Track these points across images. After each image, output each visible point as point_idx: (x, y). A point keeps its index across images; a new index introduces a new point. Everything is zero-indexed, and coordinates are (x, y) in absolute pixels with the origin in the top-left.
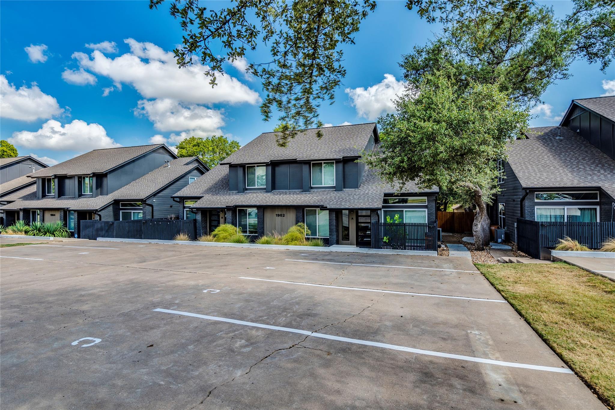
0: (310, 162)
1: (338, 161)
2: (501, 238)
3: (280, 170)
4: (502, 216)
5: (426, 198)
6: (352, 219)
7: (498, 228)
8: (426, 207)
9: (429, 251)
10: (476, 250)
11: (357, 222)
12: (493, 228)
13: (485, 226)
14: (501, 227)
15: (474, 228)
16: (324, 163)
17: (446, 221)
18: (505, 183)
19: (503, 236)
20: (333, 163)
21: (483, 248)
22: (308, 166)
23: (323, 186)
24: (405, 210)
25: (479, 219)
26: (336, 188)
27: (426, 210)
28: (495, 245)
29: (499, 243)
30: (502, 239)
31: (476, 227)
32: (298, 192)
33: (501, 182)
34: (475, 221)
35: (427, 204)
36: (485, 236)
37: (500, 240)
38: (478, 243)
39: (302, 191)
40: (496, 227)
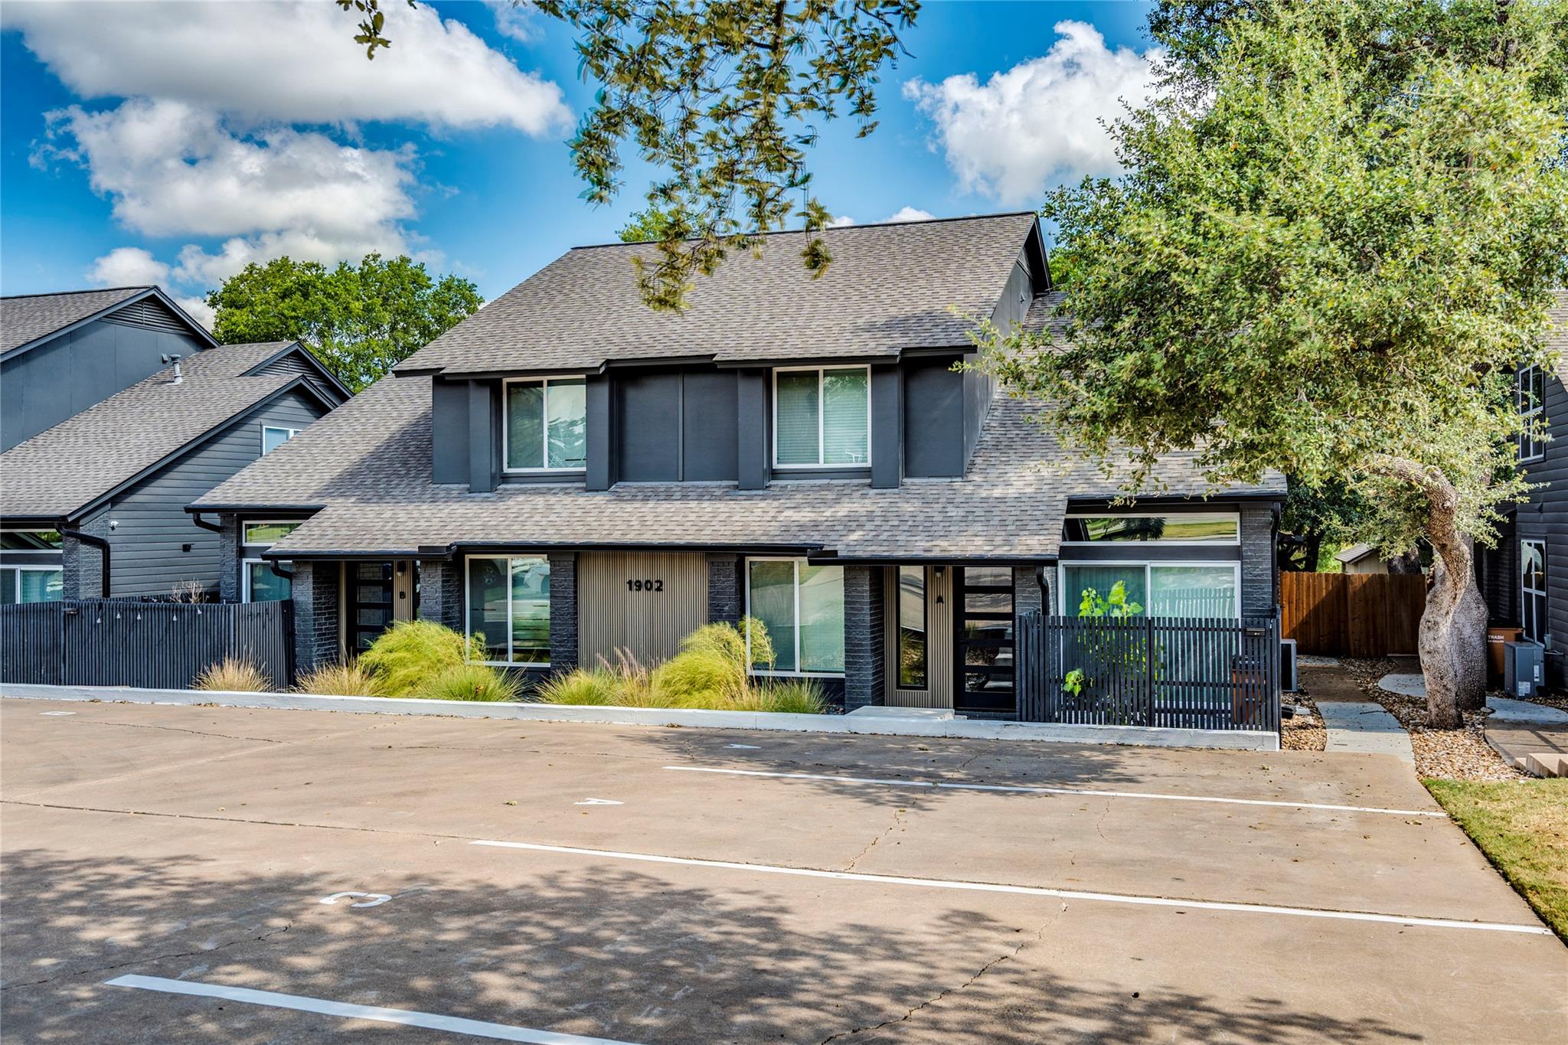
0: (770, 370)
1: (881, 367)
2: (1529, 677)
3: (644, 399)
4: (1534, 591)
5: (1235, 517)
6: (940, 600)
7: (1519, 638)
8: (1235, 553)
9: (1248, 732)
10: (1430, 726)
11: (960, 615)
12: (1499, 638)
13: (1467, 631)
14: (1530, 634)
15: (1425, 638)
16: (826, 373)
17: (1316, 608)
18: (1545, 459)
19: (1536, 669)
20: (863, 372)
21: (1460, 717)
22: (758, 385)
23: (821, 465)
24: (1149, 564)
25: (1445, 604)
26: (873, 478)
27: (1236, 565)
28: (1506, 708)
29: (1521, 699)
30: (1533, 683)
31: (1431, 635)
32: (718, 492)
33: (1532, 457)
34: (1427, 611)
35: (1237, 543)
36: (1468, 672)
37: (1524, 687)
38: (1438, 698)
39: (737, 487)
40: (1512, 633)
